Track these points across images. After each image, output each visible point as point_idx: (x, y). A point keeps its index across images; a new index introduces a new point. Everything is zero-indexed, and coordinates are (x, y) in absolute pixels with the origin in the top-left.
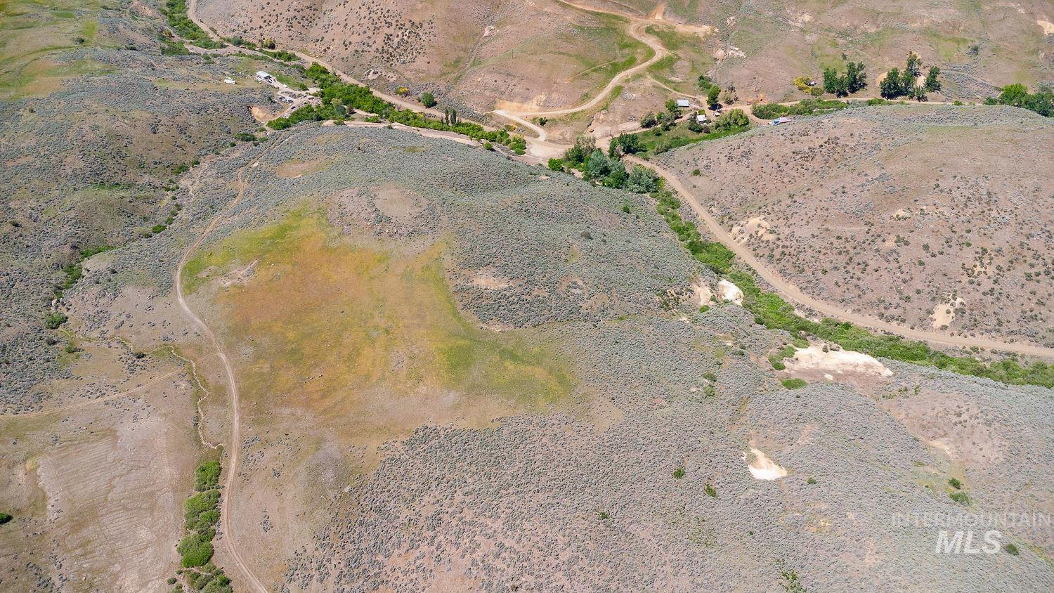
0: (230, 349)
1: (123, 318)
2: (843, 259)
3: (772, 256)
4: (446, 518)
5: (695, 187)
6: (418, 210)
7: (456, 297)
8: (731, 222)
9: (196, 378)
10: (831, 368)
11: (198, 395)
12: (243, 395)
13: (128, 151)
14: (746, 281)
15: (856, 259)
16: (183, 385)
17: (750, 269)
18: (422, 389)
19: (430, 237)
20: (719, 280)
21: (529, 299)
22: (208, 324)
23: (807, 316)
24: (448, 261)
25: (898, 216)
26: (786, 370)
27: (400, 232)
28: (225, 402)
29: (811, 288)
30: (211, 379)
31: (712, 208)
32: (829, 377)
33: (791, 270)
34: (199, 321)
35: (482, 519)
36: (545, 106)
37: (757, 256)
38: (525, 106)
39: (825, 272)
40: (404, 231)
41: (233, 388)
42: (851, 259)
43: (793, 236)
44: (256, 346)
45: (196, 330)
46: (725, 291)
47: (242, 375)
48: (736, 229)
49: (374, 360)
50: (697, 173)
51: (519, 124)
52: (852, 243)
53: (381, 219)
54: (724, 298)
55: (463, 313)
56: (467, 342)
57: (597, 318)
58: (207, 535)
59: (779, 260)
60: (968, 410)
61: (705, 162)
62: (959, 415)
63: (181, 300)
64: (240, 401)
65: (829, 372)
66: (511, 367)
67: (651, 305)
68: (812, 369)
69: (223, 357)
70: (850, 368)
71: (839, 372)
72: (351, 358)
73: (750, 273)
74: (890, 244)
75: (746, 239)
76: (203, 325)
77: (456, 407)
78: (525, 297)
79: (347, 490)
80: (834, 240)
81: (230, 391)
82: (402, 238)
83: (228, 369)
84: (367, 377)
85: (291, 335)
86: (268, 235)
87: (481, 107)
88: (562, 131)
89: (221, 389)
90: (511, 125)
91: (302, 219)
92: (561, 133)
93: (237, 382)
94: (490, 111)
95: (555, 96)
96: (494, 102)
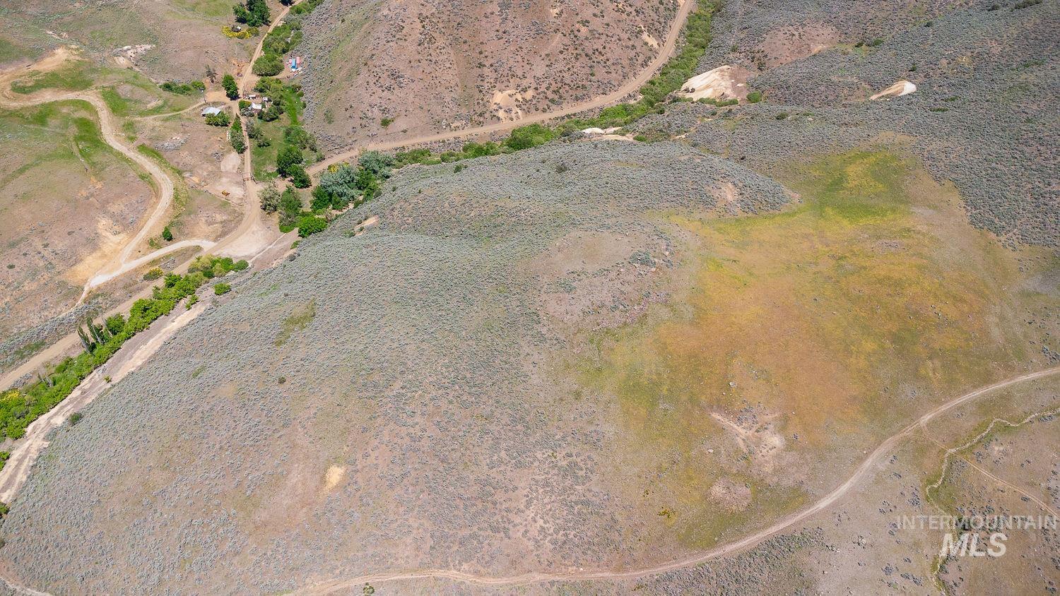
0: (909, 413)
1: (895, 578)
2: (583, 59)
3: (552, 101)
5: (405, 131)
8: (487, 115)
9: (975, 440)
10: (730, 83)
11: (1006, 428)
12: (987, 379)
15: (590, 53)
16: (997, 449)
17: (563, 118)
22: (871, 450)
23: (635, 100)
25: (557, 14)
26: (738, 100)
28: (1002, 397)
29: (605, 88)
30: (969, 423)
31: (453, 126)
33: (580, 93)
34: (868, 463)
36: (127, 225)
37: (546, 110)
38: (106, 249)
39: (592, 75)
41: (978, 393)
42: (587, 55)
43: (538, 79)
44: (896, 382)
45: (887, 463)
47: (951, 387)
48: (501, 114)
49: (893, 263)
50: (385, 123)
52: (571, 49)
59: (561, 97)
61: (376, 110)
62: (793, 35)
63: (823, 504)
64: (995, 381)
69: (926, 418)
74: (584, 30)
75: (519, 111)
76: (876, 453)
80: (561, 56)
81: (983, 395)
83: (944, 408)
85: (869, 346)
86: (643, 412)
87: (57, 304)
88: (204, 221)
89: (985, 406)
90: (146, 272)
91: (610, 364)
92: (210, 224)
93: (965, 392)
94: (79, 294)
95: (115, 208)
96: (62, 284)
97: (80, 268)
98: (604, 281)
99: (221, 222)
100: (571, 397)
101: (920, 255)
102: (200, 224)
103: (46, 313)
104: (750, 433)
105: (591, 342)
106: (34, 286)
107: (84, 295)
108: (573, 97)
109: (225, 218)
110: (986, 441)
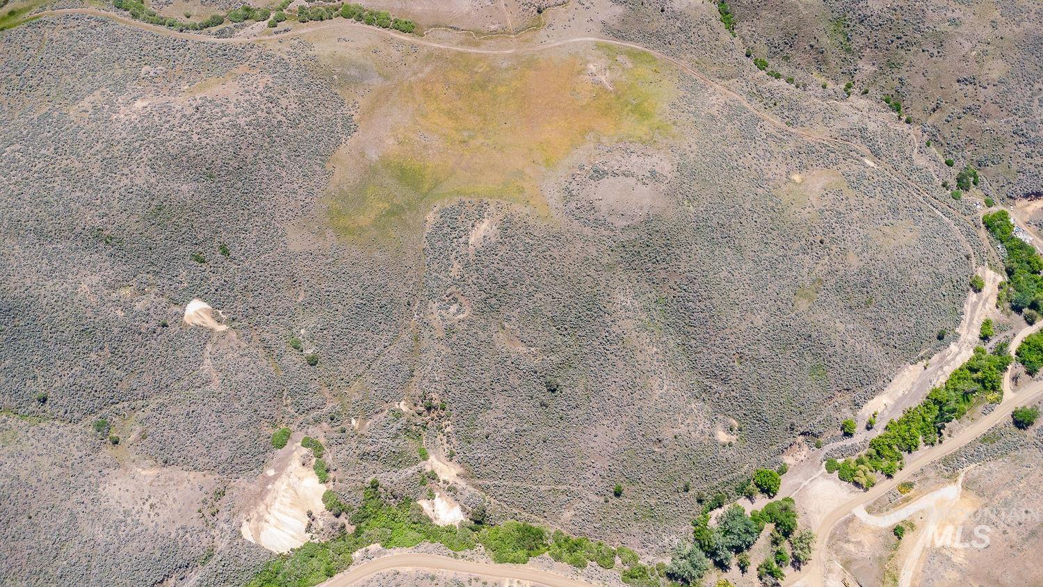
0: (514, 56)
4: (270, 105)
6: (604, 210)
7: (474, 200)
9: (496, 35)
10: (277, 483)
11: (478, 33)
12: (460, 54)
13: (916, 53)
14: (451, 539)
16: (493, 27)
17: (463, 557)
18: (391, 141)
19: (561, 205)
20: (464, 509)
21: (452, 257)
22: (550, 48)
23: (367, 551)
24: (520, 209)
26: (299, 444)
27: (574, 183)
28: (462, 44)
30: (491, 42)
32: (271, 473)
34: (558, 44)
35: (252, 117)
36: (936, 555)
37: (477, 580)
40: (574, 186)
44: (507, 70)
45: (548, 41)
46: (445, 502)
47: (482, 58)
49: (438, 125)
51: (907, 500)
53: (598, 174)
54: (437, 494)
55: (457, 199)
56: (425, 190)
57: (422, 315)
58: (360, 18)
60: (149, 515)
62: (152, 506)
63: (593, 39)
64: (458, 51)
65: (275, 478)
66: (381, 205)
67: (426, 382)
68: (287, 465)
69: (508, 51)
70: (268, 499)
71: (270, 487)
72: (450, 114)
73: (460, 554)
76: (552, 45)
77: (362, 154)
78: (454, 253)
79: (335, 77)
81: (471, 49)
82: (567, 183)
83: (495, 52)
84: (424, 116)
85: (502, 89)
86: (646, 104)
87: (980, 476)
88: (866, 547)
89: (477, 45)
90: (912, 492)
91: (650, 129)
92: (859, 543)
93: (477, 54)
94: (964, 482)
95: (952, 575)
96: (981, 493)
97: (970, 510)
98: (630, 168)
99: (848, 541)
100: (678, 124)
101: (416, 123)
102: (869, 545)
103: (986, 469)
104: (600, 77)
105: (655, 141)
106: (1003, 493)
107: (960, 480)
108: (435, 582)
109: (846, 546)
110: (495, 32)
